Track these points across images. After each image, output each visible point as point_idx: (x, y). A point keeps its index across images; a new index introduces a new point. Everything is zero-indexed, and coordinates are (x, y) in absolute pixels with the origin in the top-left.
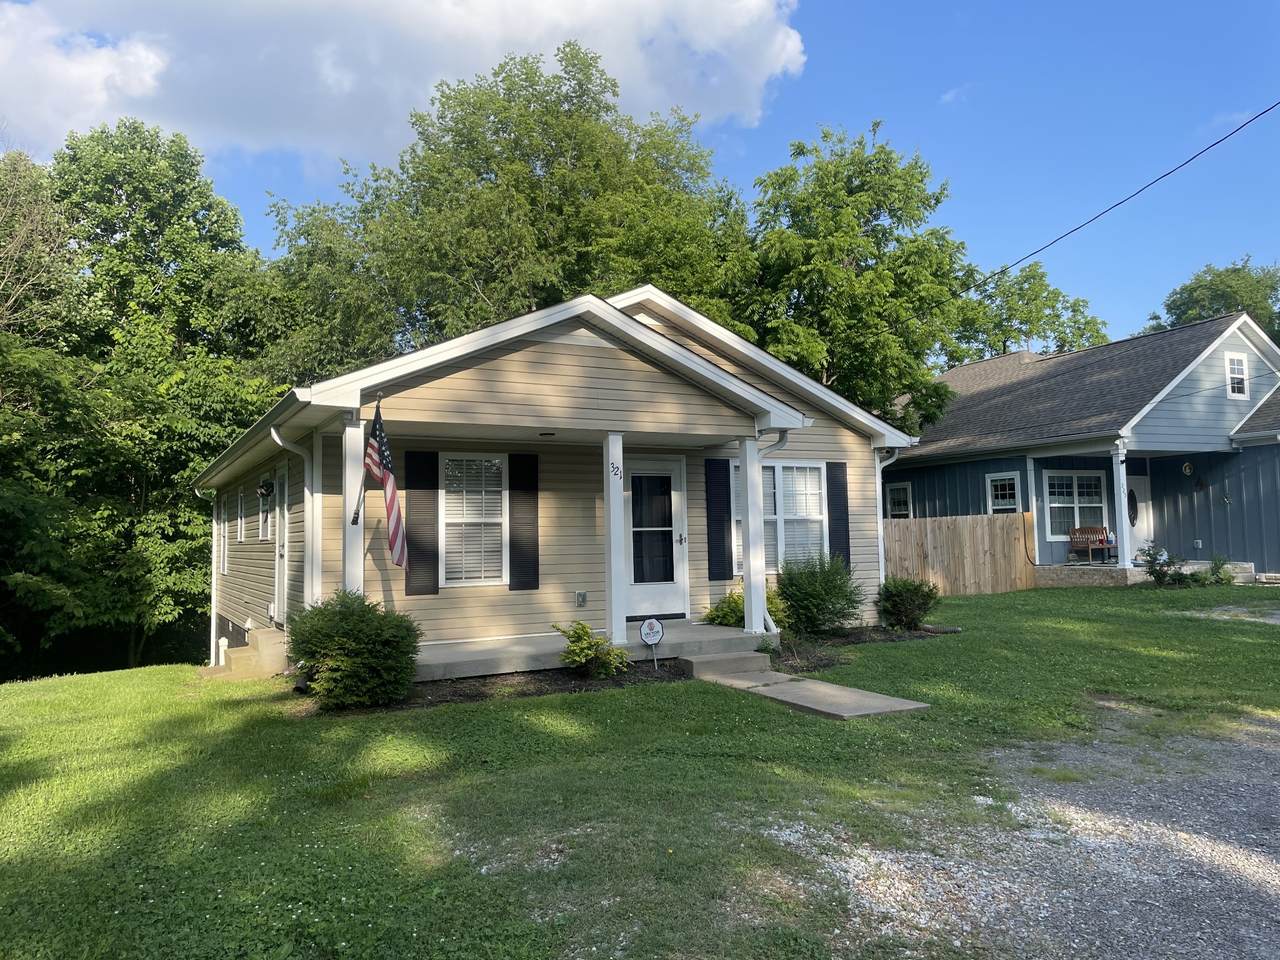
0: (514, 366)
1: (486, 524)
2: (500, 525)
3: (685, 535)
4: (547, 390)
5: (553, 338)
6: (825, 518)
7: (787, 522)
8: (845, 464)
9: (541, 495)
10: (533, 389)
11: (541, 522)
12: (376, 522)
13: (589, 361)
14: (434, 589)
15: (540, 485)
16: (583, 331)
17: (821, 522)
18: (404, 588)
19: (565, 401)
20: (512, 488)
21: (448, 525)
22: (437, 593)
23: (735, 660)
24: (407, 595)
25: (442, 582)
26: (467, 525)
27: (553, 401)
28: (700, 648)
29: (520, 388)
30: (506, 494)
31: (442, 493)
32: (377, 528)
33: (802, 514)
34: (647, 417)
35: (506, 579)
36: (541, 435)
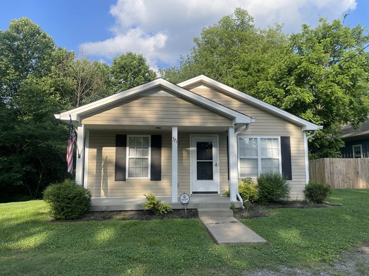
0: (136, 105)
1: (143, 159)
2: (148, 159)
3: (218, 163)
4: (147, 112)
5: (150, 94)
6: (280, 157)
7: (262, 159)
8: (290, 137)
9: (163, 149)
10: (142, 112)
11: (162, 158)
12: (105, 158)
13: (163, 102)
14: (124, 180)
15: (162, 145)
16: (162, 92)
17: (278, 159)
18: (114, 179)
19: (155, 116)
20: (152, 146)
21: (129, 158)
22: (125, 181)
23: (217, 212)
24: (115, 181)
25: (127, 177)
26: (137, 158)
27: (150, 116)
28: (206, 206)
29: (138, 112)
30: (150, 149)
31: (128, 148)
32: (106, 159)
33: (270, 156)
34: (187, 121)
35: (149, 177)
36: (156, 128)
